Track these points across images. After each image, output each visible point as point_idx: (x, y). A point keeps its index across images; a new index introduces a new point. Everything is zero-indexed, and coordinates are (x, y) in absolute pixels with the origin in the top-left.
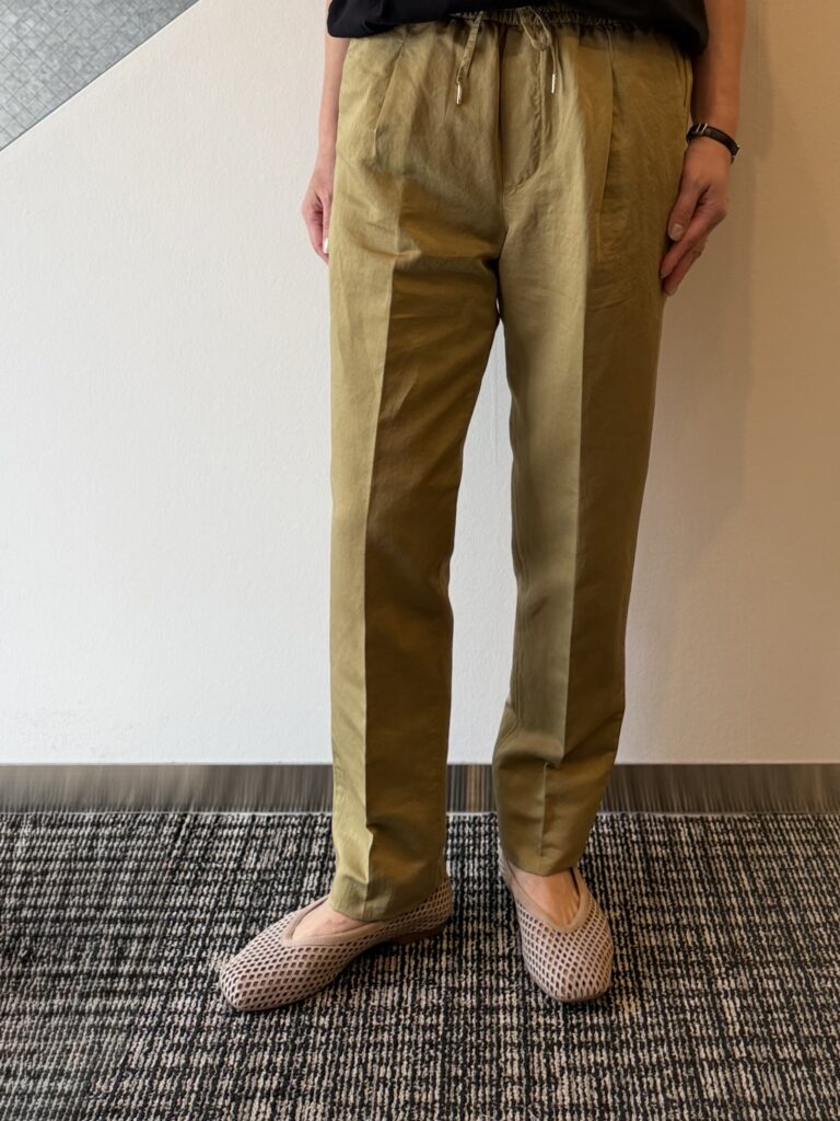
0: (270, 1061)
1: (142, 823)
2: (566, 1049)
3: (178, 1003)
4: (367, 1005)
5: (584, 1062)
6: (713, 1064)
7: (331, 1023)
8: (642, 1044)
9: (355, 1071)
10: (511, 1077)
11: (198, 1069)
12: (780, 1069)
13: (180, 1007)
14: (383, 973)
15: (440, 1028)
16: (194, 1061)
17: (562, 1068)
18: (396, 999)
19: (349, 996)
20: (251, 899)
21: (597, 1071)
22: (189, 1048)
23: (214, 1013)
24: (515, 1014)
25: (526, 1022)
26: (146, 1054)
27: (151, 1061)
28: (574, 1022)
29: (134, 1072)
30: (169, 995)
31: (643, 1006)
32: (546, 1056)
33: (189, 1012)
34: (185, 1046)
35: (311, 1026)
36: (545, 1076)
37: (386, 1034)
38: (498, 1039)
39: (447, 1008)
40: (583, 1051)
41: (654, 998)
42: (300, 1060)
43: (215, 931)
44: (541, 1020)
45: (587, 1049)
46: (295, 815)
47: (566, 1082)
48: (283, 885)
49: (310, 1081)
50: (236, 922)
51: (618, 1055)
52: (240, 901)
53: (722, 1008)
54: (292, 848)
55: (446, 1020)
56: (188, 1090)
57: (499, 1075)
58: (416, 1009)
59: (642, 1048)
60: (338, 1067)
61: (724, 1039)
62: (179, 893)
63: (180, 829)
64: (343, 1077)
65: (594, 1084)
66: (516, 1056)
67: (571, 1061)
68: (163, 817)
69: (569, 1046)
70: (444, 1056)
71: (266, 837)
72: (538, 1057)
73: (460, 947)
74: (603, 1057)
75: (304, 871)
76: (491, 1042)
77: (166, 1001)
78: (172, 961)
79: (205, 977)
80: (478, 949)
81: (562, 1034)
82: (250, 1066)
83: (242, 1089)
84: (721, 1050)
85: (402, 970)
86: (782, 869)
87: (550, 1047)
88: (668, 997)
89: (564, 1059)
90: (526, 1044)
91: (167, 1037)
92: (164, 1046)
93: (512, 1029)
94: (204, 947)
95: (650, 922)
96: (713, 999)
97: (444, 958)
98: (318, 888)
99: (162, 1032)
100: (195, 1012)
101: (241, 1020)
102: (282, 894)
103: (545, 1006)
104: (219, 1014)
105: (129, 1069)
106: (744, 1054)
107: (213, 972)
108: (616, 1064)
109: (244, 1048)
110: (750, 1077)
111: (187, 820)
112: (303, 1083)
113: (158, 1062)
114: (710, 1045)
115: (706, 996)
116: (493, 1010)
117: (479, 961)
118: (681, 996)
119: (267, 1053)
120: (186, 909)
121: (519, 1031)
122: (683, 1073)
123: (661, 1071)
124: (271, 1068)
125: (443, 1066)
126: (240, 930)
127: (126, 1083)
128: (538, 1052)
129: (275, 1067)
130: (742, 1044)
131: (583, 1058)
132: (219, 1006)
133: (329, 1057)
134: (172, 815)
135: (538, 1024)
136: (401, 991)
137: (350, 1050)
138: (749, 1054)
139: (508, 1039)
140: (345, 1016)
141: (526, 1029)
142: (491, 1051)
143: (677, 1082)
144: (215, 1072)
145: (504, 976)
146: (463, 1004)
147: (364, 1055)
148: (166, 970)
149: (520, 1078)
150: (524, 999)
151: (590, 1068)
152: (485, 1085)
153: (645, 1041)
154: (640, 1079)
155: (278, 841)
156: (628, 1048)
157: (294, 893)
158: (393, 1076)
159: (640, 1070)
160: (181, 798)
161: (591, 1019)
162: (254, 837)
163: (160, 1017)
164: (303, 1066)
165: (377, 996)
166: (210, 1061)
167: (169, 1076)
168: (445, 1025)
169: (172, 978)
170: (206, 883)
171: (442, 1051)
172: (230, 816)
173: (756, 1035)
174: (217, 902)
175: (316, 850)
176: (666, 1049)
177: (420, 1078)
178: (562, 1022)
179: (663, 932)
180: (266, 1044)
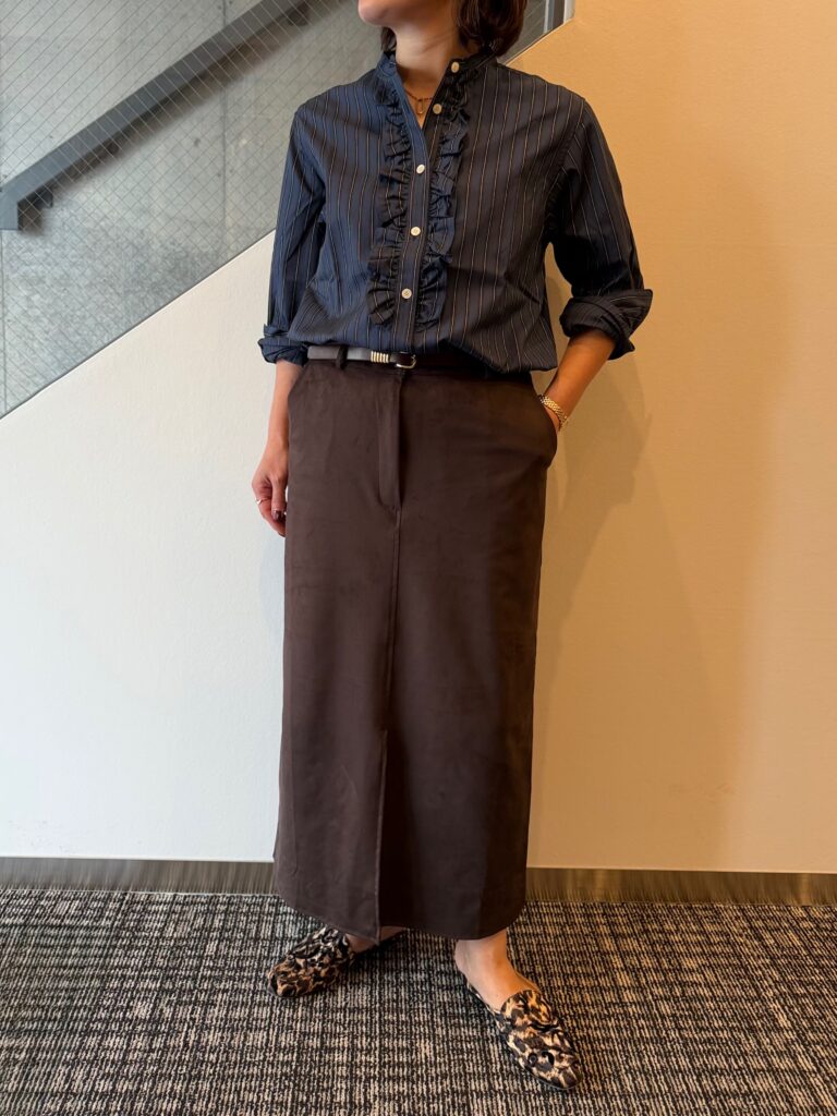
0: (172, 1088)
1: (95, 899)
2: (379, 1082)
3: (110, 1042)
4: (244, 1045)
5: (391, 1091)
6: (480, 1095)
7: (217, 1059)
8: (432, 1077)
9: (232, 1096)
10: (340, 1103)
11: (121, 1094)
12: (525, 1099)
13: (111, 1045)
14: (257, 1019)
15: (294, 1064)
16: (119, 1087)
17: (375, 1096)
18: (264, 1041)
19: (232, 1038)
20: (168, 961)
21: (399, 1098)
22: (115, 1077)
23: (135, 1049)
24: (345, 1053)
25: (352, 1060)
26: (84, 1082)
27: (88, 1088)
28: (386, 1060)
29: (75, 1095)
30: (105, 1034)
31: (435, 1048)
32: (365, 1087)
33: (117, 1048)
34: (113, 1075)
35: (203, 1061)
36: (363, 1102)
37: (255, 1068)
38: (333, 1072)
39: (299, 1047)
40: (391, 1083)
41: (443, 1041)
42: (194, 1087)
43: (141, 985)
44: (363, 1058)
45: (394, 1081)
46: (205, 895)
47: (377, 1106)
48: (192, 950)
49: (200, 1104)
50: (155, 979)
51: (415, 1086)
52: (160, 962)
53: (489, 1051)
54: (200, 921)
55: (298, 1058)
56: (113, 1109)
57: (332, 1101)
58: (278, 1049)
59: (432, 1080)
60: (220, 1093)
61: (489, 1075)
62: (117, 955)
63: (121, 905)
64: (223, 1101)
65: (397, 1109)
66: (344, 1086)
67: (382, 1090)
68: (109, 895)
69: (381, 1079)
70: (295, 1085)
71: (182, 913)
72: (359, 1087)
73: (312, 1000)
74: (404, 1088)
75: (208, 939)
76: (329, 1076)
77: (101, 1041)
78: (108, 1008)
79: (131, 1021)
80: (324, 1002)
81: (377, 1069)
82: (158, 1092)
83: (151, 1109)
84: (486, 1083)
85: (270, 1018)
86: (539, 944)
87: (368, 1079)
88: (452, 1041)
89: (377, 1089)
90: (352, 1077)
91: (100, 1068)
92: (98, 1075)
93: (342, 1065)
94: (132, 998)
95: (444, 983)
96: (483, 1044)
97: (300, 1010)
98: (216, 953)
99: (97, 1064)
100: (122, 1049)
101: (154, 1056)
102: (190, 957)
103: (367, 1049)
104: (140, 1050)
105: (72, 1093)
106: (502, 1087)
107: (137, 1017)
108: (413, 1093)
109: (155, 1077)
110: (504, 1104)
111: (127, 898)
112: (195, 1107)
113: (93, 1088)
114: (479, 1079)
115: (479, 1040)
116: (331, 1050)
117: (325, 1011)
118: (461, 1041)
119: (170, 1082)
120: (120, 967)
121: (347, 1067)
122: (460, 1101)
123: (443, 1100)
124: (172, 1094)
125: (293, 1093)
126: (158, 985)
127: (69, 1104)
128: (360, 1083)
129: (175, 1093)
130: (501, 1079)
131: (391, 1088)
132: (140, 1044)
133: (214, 1084)
134: (117, 894)
135: (361, 1061)
136: (268, 1035)
137: (229, 1080)
138: (504, 1086)
139: (339, 1073)
140: (228, 1053)
141: (352, 1066)
142: (328, 1082)
143: (454, 1107)
144: (132, 1096)
145: (340, 1024)
146: (310, 1045)
147: (239, 1084)
148: (103, 1016)
149: (345, 1103)
150: (352, 1042)
151: (394, 1095)
152: (321, 1108)
153: (434, 1075)
154: (428, 1106)
155: (190, 916)
156: (422, 1081)
157: (199, 957)
158: (258, 1101)
159: (429, 1098)
160: (124, 881)
161: (398, 1058)
162: (174, 912)
163: (97, 1052)
164: (195, 1092)
165: (251, 1038)
166: (130, 1088)
167: (100, 1098)
168: (297, 1061)
169: (107, 1021)
170: (137, 948)
171: (294, 1082)
172: (157, 896)
173: (511, 1073)
174: (144, 963)
175: (217, 923)
176: (448, 1081)
177: (277, 1103)
178: (378, 1060)
179: (453, 992)
180: (170, 1075)
